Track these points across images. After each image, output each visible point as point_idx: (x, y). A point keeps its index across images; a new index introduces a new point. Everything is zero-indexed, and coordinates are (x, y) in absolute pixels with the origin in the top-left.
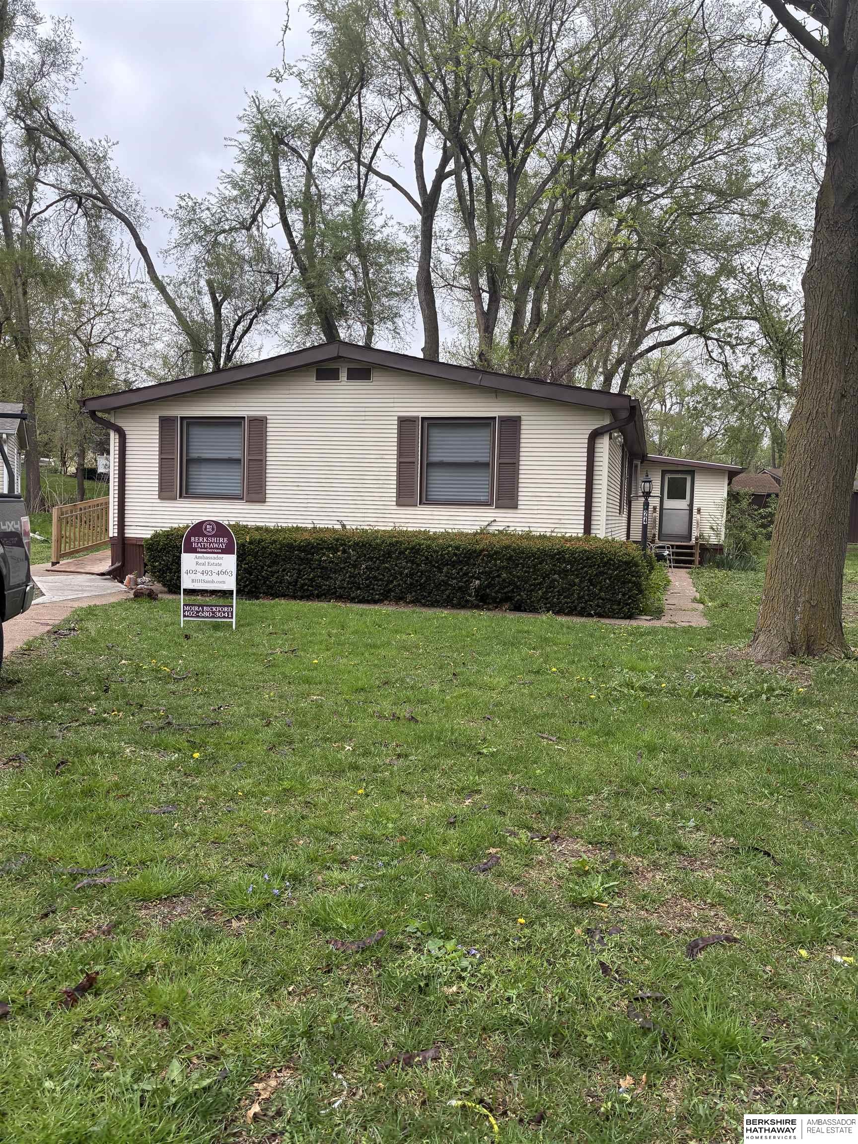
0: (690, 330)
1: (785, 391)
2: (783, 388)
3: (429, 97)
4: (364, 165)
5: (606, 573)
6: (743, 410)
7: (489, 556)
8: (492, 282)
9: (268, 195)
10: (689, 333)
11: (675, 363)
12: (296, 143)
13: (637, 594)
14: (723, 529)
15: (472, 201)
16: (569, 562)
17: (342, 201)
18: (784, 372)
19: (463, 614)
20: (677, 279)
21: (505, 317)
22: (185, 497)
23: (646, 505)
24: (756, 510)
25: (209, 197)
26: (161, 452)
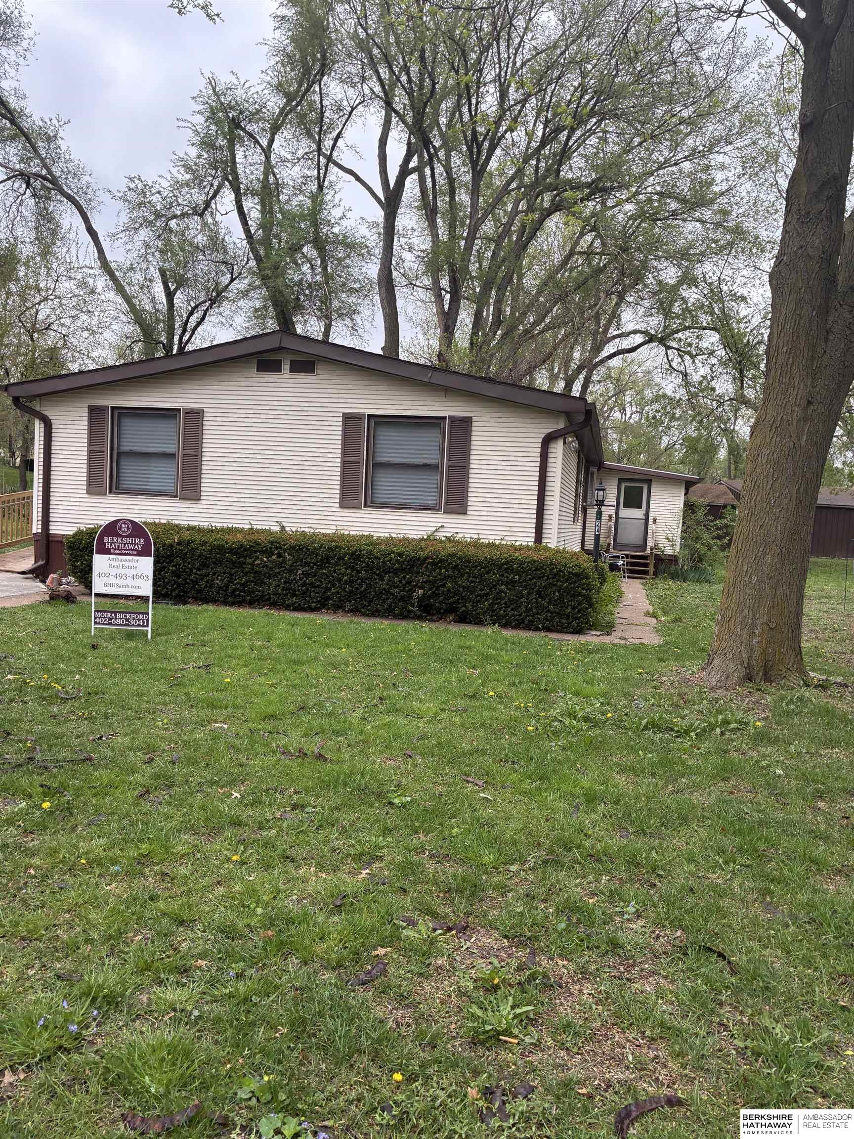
0: (651, 339)
1: (742, 403)
2: (741, 400)
3: (393, 90)
4: (325, 156)
5: (555, 585)
6: (701, 421)
7: (434, 564)
8: (454, 282)
9: (223, 180)
10: (650, 341)
11: (635, 372)
12: (252, 127)
13: (587, 608)
14: (679, 540)
15: (435, 198)
16: (518, 573)
17: (301, 191)
18: (742, 384)
19: (404, 625)
20: (640, 287)
21: (465, 317)
22: (115, 493)
23: (599, 515)
24: (712, 521)
25: (160, 180)
26: (90, 443)
